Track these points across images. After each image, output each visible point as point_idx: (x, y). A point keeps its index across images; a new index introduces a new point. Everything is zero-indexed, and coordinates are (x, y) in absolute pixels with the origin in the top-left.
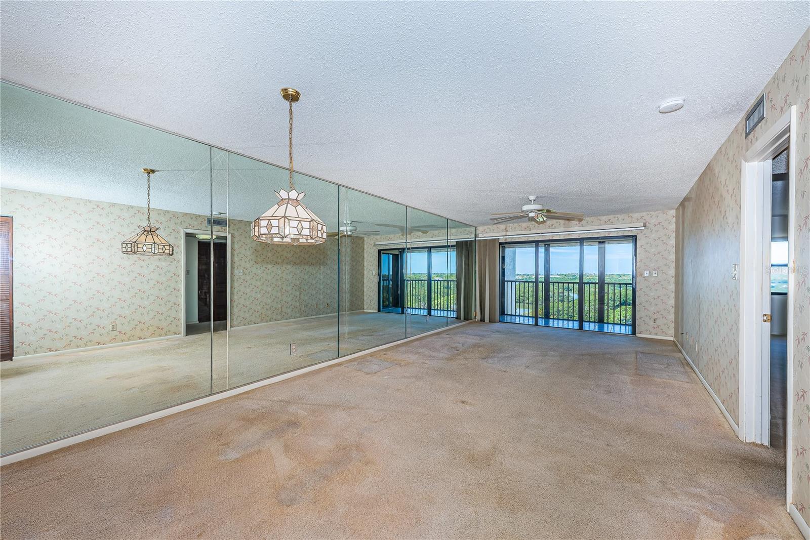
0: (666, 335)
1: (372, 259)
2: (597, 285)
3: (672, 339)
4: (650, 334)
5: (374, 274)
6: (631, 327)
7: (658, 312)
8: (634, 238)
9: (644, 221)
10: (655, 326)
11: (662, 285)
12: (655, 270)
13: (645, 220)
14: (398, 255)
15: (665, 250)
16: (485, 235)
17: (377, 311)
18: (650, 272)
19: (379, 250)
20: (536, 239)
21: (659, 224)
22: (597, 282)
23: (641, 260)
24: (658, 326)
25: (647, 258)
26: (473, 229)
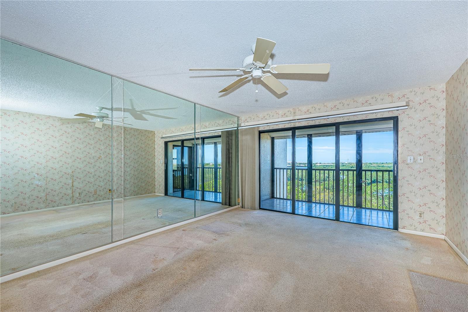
0: (435, 231)
1: (161, 150)
2: (355, 172)
3: (443, 237)
4: (415, 229)
5: (162, 163)
6: (392, 213)
7: (425, 204)
8: (395, 120)
9: (407, 100)
10: (422, 221)
11: (429, 173)
12: (420, 155)
13: (408, 98)
14: (192, 147)
15: (433, 132)
16: (247, 124)
17: (164, 195)
18: (414, 159)
19: (165, 142)
20: (292, 126)
21: (425, 101)
22: (355, 169)
23: (404, 145)
24: (425, 222)
25: (411, 142)
26: (236, 119)
